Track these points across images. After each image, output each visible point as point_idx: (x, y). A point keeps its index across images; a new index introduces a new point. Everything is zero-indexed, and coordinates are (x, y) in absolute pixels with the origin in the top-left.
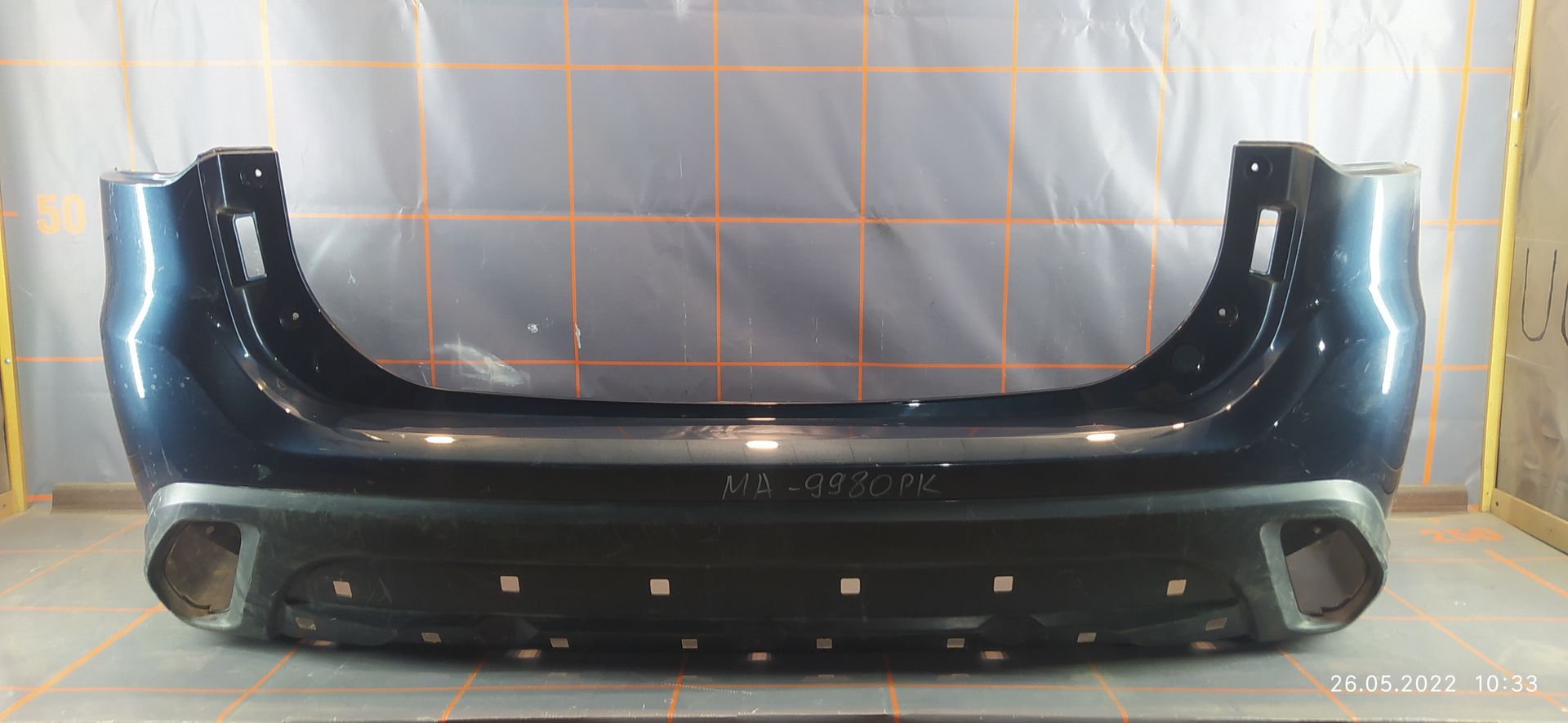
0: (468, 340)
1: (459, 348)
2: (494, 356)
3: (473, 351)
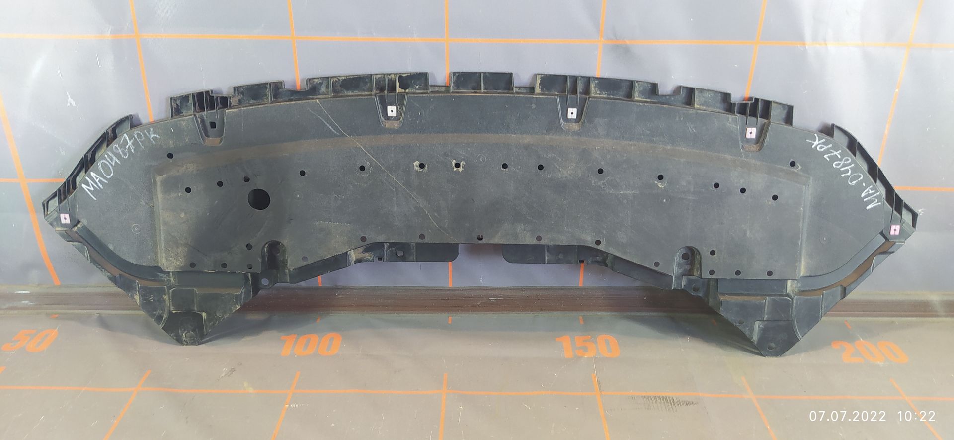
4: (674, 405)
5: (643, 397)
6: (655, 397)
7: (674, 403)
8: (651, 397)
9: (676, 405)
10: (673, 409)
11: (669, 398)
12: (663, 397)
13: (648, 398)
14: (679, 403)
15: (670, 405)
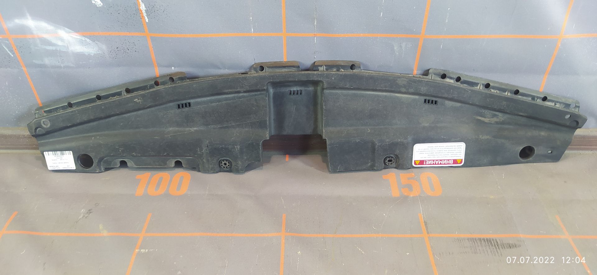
0: (37, 15)
1: (30, 22)
2: (67, 29)
3: (44, 25)
4: (499, 248)
5: (468, 239)
6: (480, 239)
7: (498, 246)
8: (476, 239)
9: (501, 249)
10: (498, 252)
11: (493, 240)
12: (487, 239)
13: (473, 240)
14: (503, 246)
15: (494, 247)
